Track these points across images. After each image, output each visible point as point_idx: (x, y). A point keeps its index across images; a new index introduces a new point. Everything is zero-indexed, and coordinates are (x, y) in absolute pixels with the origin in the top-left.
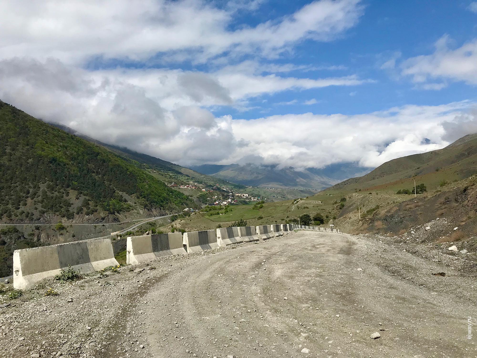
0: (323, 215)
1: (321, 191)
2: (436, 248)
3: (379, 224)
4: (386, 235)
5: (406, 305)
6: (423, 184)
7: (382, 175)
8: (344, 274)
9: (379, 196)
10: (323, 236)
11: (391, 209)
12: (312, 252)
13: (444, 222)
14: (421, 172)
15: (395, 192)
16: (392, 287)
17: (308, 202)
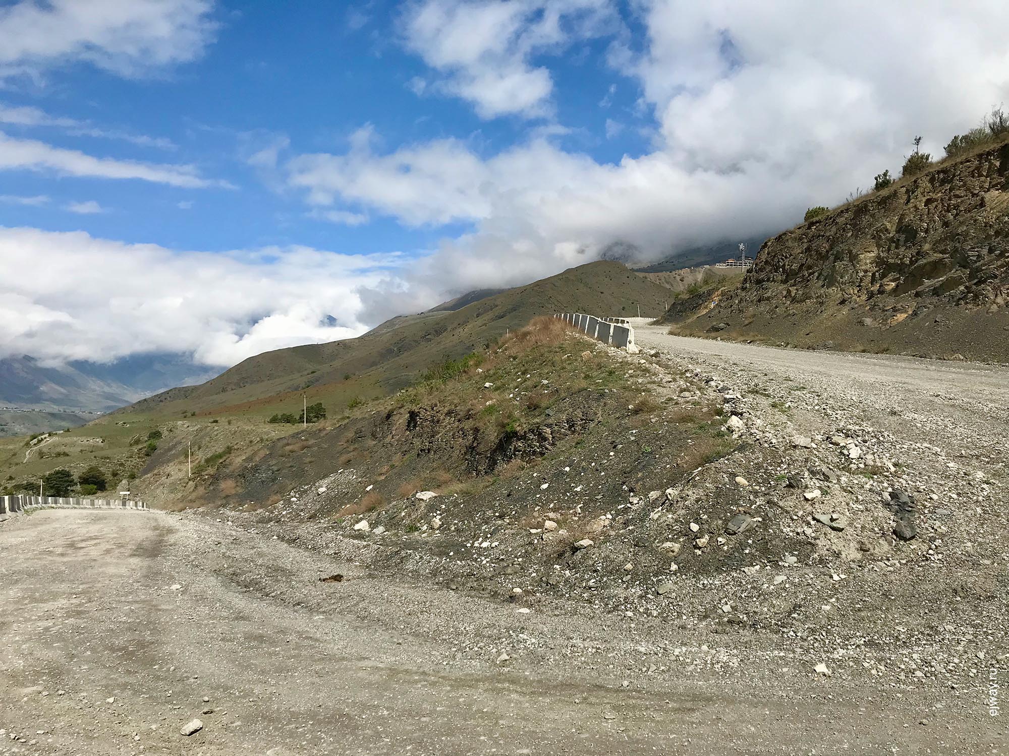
0: (106, 470)
1: (103, 416)
2: (333, 528)
3: (227, 486)
4: (241, 508)
5: (263, 649)
6: (321, 404)
7: (241, 385)
8: (136, 602)
9: (233, 428)
10: (98, 520)
11: (255, 454)
12: (65, 559)
13: (350, 476)
14: (317, 381)
15: (266, 420)
16: (240, 617)
17: (67, 440)
